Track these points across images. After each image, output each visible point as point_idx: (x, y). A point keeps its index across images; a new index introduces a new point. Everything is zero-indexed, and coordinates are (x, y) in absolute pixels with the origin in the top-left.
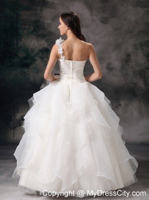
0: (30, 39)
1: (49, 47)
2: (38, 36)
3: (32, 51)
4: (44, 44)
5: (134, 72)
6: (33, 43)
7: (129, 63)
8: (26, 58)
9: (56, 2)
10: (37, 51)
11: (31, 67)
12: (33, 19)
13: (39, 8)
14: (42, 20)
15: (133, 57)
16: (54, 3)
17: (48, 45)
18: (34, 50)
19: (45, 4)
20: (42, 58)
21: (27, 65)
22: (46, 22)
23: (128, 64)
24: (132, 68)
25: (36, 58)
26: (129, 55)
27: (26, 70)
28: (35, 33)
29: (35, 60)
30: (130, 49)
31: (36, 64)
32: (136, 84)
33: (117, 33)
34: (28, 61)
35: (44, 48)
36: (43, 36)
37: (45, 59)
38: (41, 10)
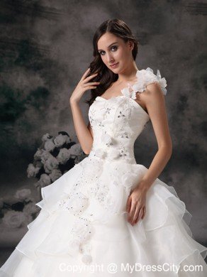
0: (15, 74)
1: (47, 87)
2: (28, 68)
3: (19, 94)
4: (38, 81)
5: (193, 127)
6: (19, 81)
7: (185, 111)
8: (7, 106)
9: (57, 8)
10: (26, 93)
11: (18, 121)
12: (19, 39)
13: (28, 19)
14: (34, 40)
15: (191, 101)
16: (55, 9)
17: (46, 84)
18: (23, 92)
19: (37, 11)
20: (37, 106)
21: (11, 119)
22: (41, 42)
23: (183, 114)
24: (189, 120)
25: (26, 105)
26: (184, 98)
27: (8, 127)
28: (21, 63)
29: (25, 109)
30: (187, 88)
31: (26, 117)
32: (196, 146)
33: (163, 59)
34: (12, 111)
35: (39, 88)
36: (37, 68)
37: (41, 108)
38: (32, 22)
